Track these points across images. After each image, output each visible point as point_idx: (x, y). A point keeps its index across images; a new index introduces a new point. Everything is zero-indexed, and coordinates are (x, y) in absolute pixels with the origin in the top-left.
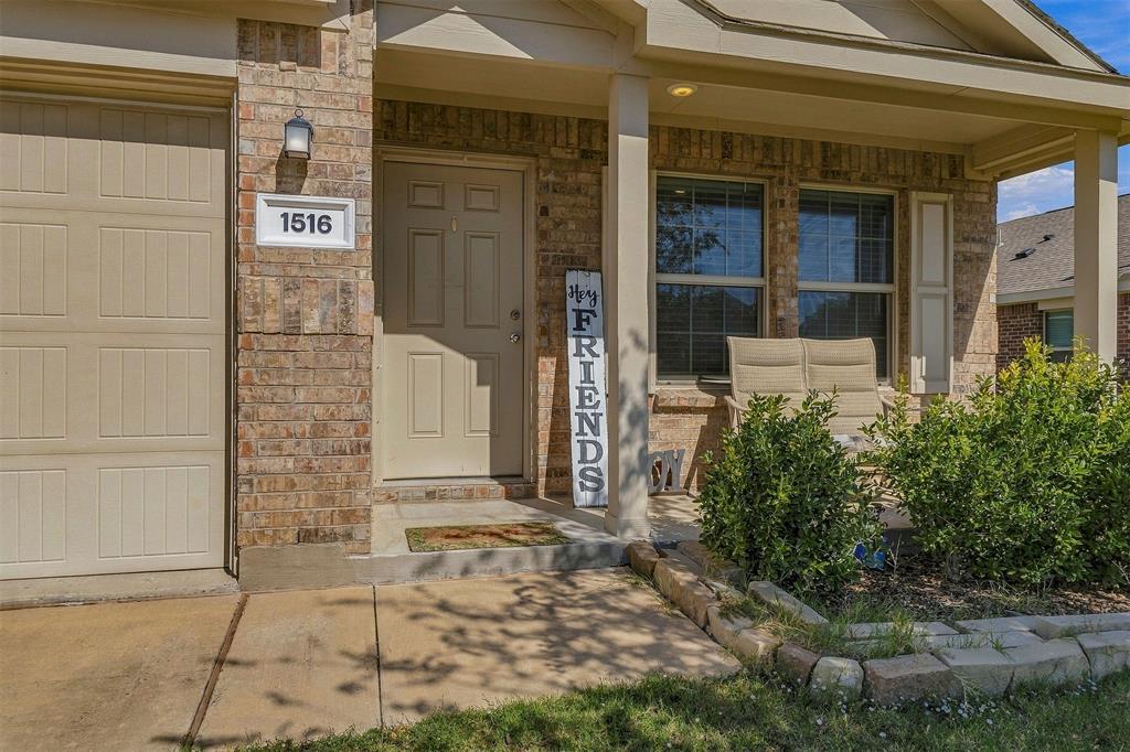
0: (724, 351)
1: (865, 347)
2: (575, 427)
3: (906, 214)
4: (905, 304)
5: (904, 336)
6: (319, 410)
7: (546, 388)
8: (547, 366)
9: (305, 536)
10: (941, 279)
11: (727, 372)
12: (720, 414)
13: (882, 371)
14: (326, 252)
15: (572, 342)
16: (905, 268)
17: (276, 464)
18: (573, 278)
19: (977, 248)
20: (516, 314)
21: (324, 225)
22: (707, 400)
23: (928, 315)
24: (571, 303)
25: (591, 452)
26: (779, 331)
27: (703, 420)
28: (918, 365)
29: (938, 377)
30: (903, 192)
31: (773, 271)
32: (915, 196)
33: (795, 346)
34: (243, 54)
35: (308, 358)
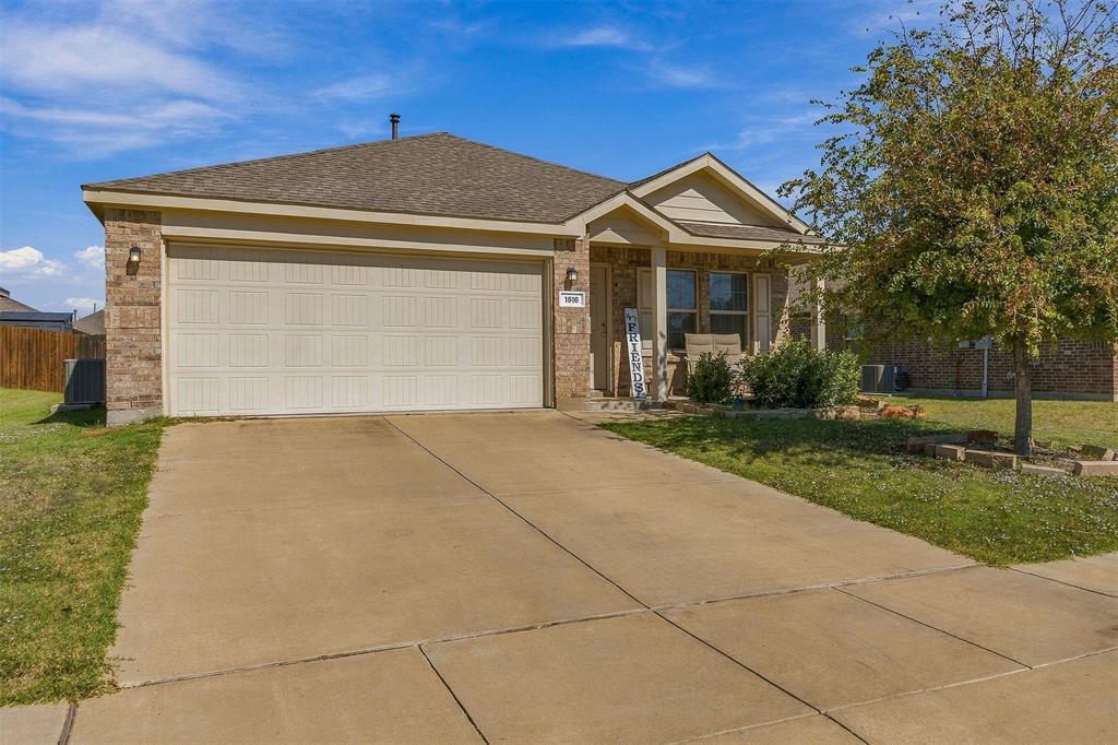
0: (684, 339)
1: (736, 337)
2: (632, 369)
3: (751, 282)
4: (752, 319)
5: (752, 333)
6: (577, 358)
7: (618, 355)
8: (618, 345)
9: (574, 396)
10: (765, 309)
11: (684, 347)
12: (682, 365)
13: (743, 349)
14: (575, 308)
15: (628, 336)
16: (752, 304)
17: (565, 374)
18: (627, 311)
19: (780, 296)
20: (603, 324)
21: (576, 300)
22: (677, 359)
23: (761, 323)
24: (627, 321)
25: (638, 377)
26: (702, 332)
27: (675, 367)
28: (757, 345)
29: (765, 348)
30: (751, 273)
31: (700, 307)
32: (755, 275)
33: (709, 337)
34: (555, 249)
35: (573, 341)
